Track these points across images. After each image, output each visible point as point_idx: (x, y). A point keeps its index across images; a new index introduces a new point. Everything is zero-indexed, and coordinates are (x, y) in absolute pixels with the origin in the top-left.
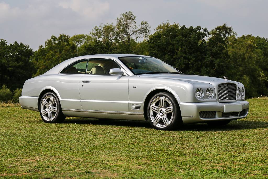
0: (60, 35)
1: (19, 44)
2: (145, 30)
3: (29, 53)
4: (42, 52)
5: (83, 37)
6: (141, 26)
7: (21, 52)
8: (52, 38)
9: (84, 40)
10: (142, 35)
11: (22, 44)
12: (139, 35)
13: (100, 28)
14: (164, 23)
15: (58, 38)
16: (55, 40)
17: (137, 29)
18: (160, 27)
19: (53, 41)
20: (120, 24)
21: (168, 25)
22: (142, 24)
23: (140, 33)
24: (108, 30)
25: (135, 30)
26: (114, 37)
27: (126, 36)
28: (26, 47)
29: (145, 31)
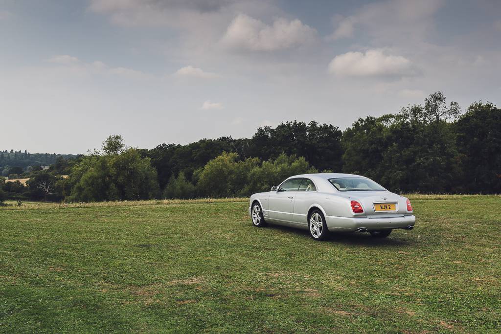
0: (367, 117)
1: (329, 126)
2: (455, 110)
3: (339, 133)
4: (349, 132)
5: (392, 116)
6: (450, 106)
7: (330, 133)
8: (359, 120)
9: (393, 120)
10: (452, 116)
11: (331, 126)
12: (448, 116)
13: (407, 109)
14: (477, 102)
15: (364, 120)
16: (362, 122)
17: (447, 110)
18: (471, 107)
19: (360, 123)
20: (428, 105)
21: (480, 105)
22: (452, 104)
23: (450, 114)
24: (416, 111)
25: (445, 111)
26: (422, 119)
27: (435, 117)
28: (335, 128)
29: (455, 112)
